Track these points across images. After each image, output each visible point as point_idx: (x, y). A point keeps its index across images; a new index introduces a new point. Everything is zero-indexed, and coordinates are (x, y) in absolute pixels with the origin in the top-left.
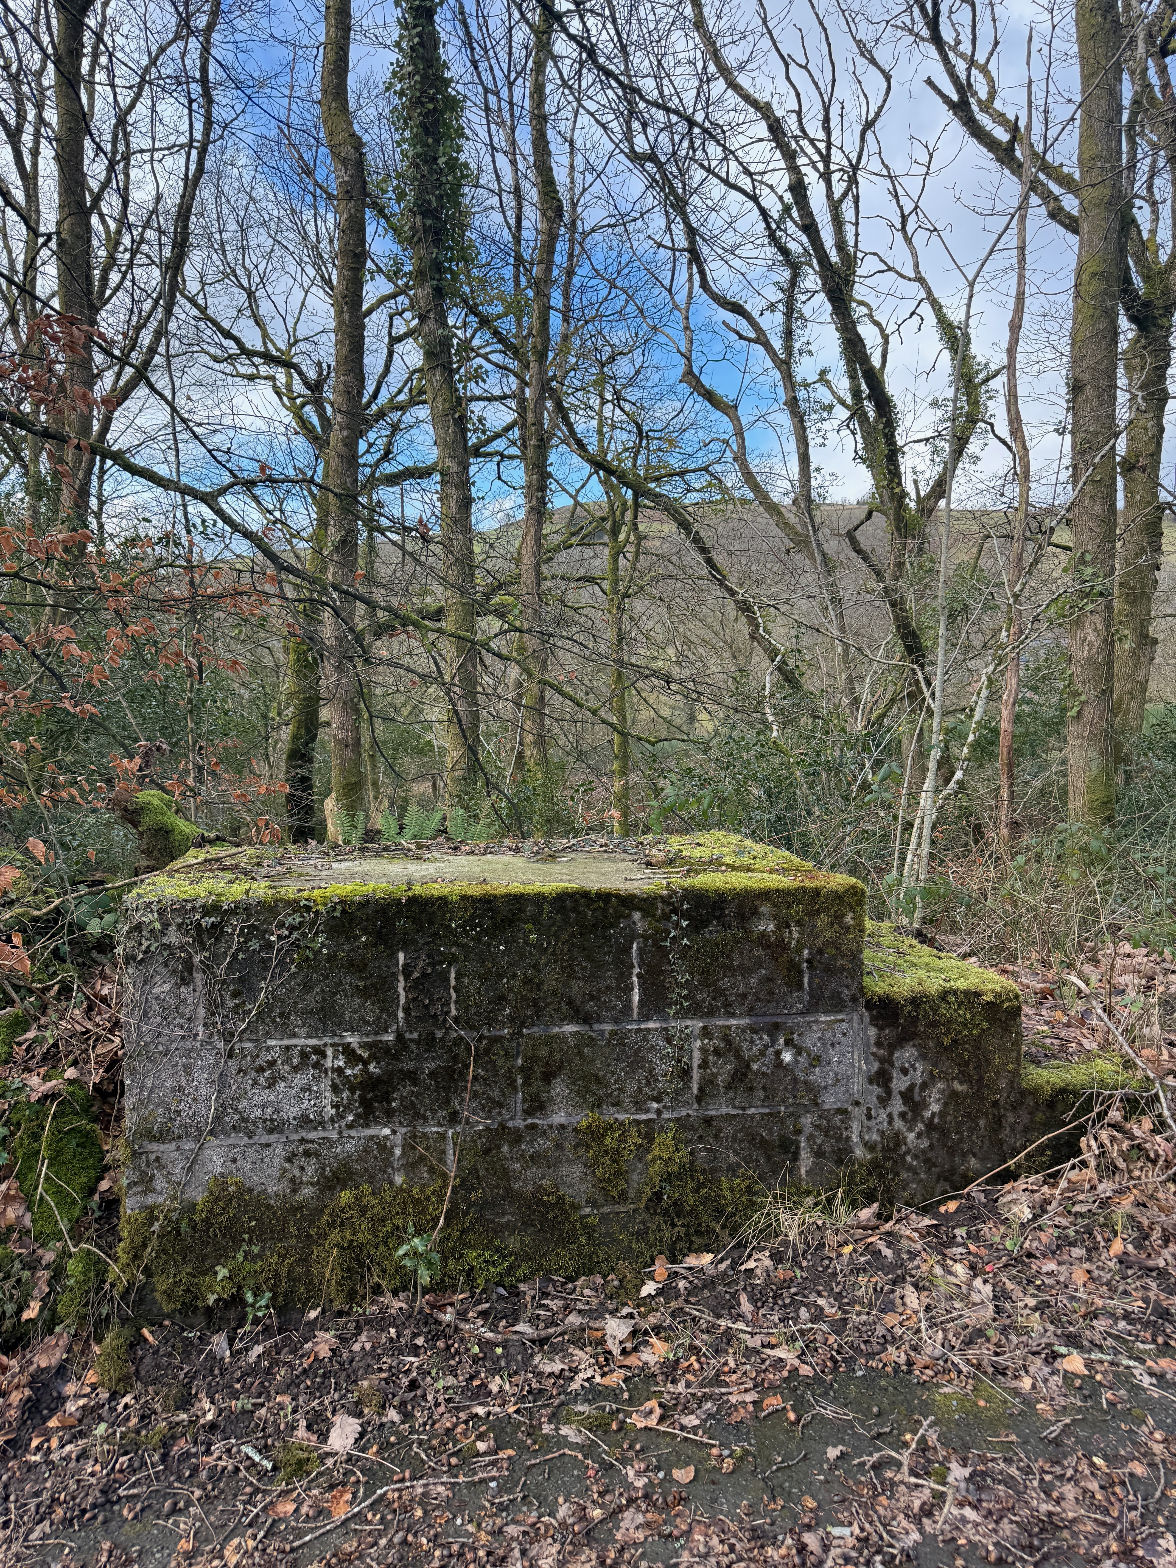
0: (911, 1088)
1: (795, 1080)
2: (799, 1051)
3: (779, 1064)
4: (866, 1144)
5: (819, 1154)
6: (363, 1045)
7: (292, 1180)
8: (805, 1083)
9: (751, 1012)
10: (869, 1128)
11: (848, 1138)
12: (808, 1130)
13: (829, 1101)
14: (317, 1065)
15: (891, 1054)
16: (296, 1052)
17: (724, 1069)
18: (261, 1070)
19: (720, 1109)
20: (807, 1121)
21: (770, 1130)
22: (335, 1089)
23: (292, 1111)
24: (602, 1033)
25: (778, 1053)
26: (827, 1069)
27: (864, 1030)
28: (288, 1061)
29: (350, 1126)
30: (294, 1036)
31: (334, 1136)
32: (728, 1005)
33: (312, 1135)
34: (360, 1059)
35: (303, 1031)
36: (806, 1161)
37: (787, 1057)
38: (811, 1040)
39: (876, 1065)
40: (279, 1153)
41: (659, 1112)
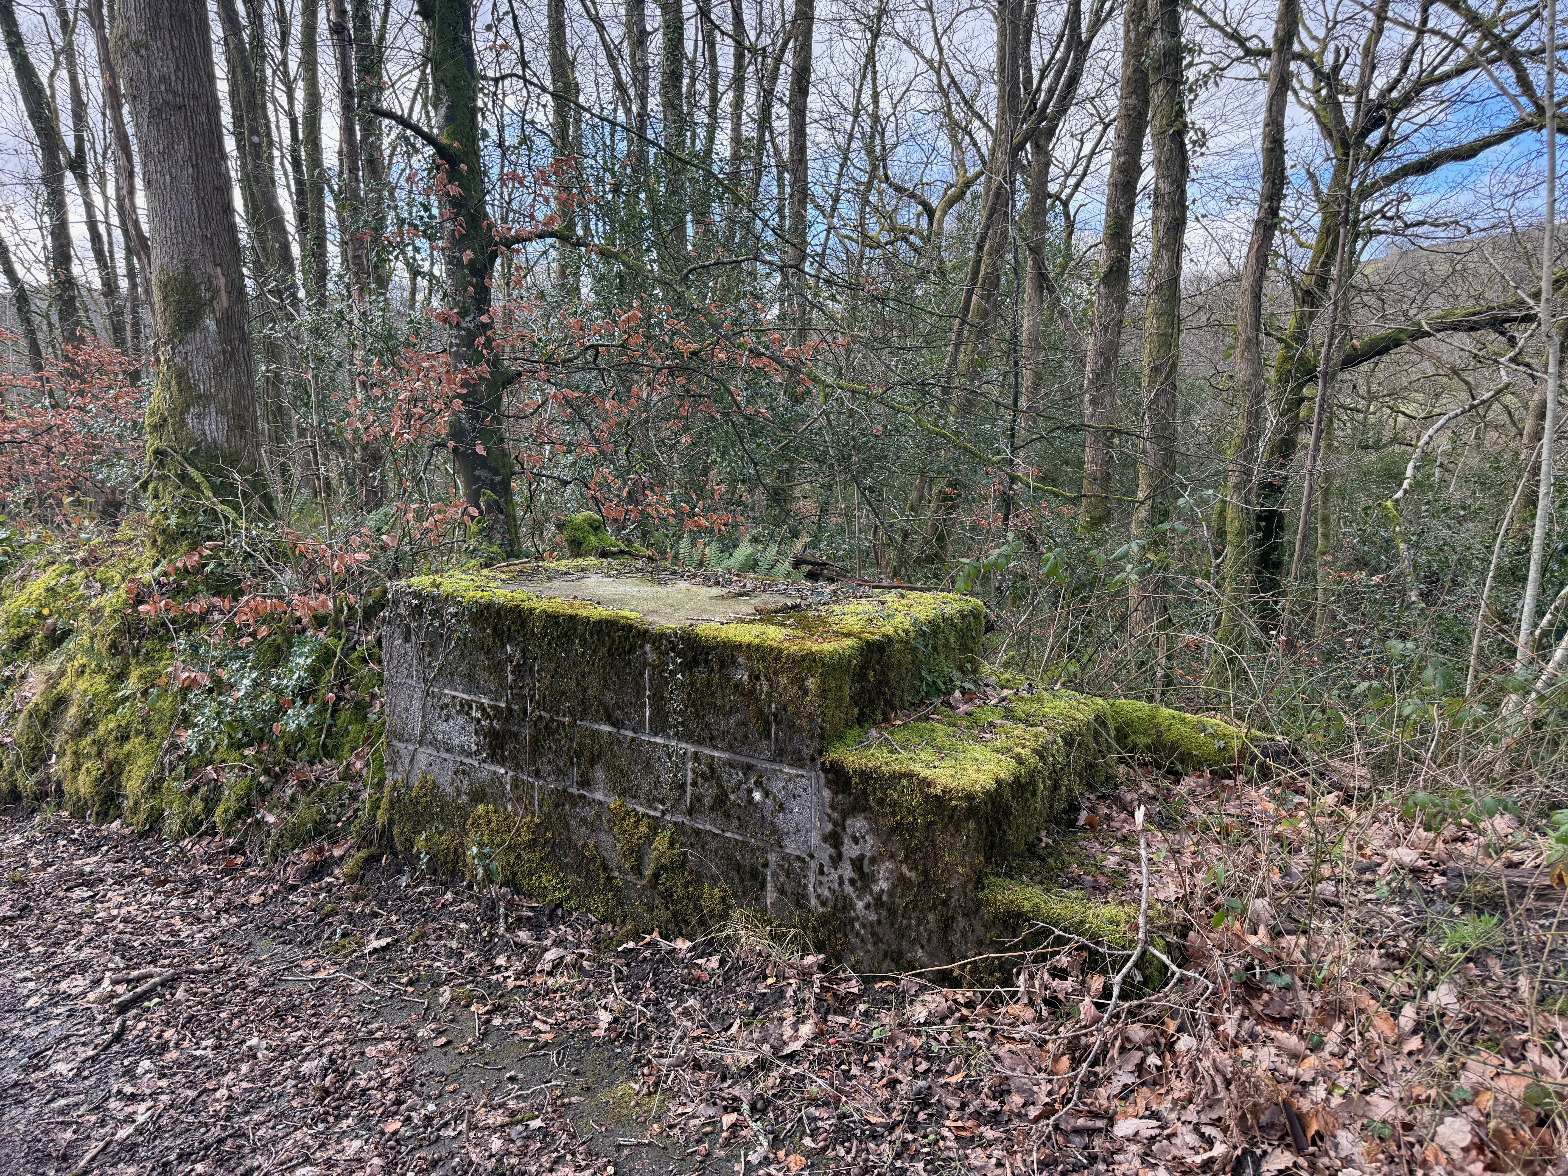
0: (861, 857)
1: (763, 818)
2: (767, 794)
3: (751, 801)
4: (819, 896)
5: (782, 892)
6: (490, 707)
7: (457, 788)
8: (772, 823)
9: (730, 748)
10: (821, 883)
11: (805, 887)
12: (773, 866)
13: (792, 848)
14: (468, 714)
15: (844, 820)
16: (457, 701)
17: (709, 793)
18: (442, 709)
19: (706, 825)
20: (772, 857)
21: (743, 856)
22: (476, 733)
23: (457, 741)
24: (625, 737)
25: (750, 791)
26: (789, 817)
27: (820, 790)
28: (454, 705)
29: (484, 761)
30: (456, 690)
31: (476, 764)
32: (712, 738)
33: (467, 761)
34: (489, 716)
35: (460, 688)
36: (771, 895)
37: (757, 796)
38: (776, 787)
39: (830, 827)
40: (451, 768)
41: (663, 814)
